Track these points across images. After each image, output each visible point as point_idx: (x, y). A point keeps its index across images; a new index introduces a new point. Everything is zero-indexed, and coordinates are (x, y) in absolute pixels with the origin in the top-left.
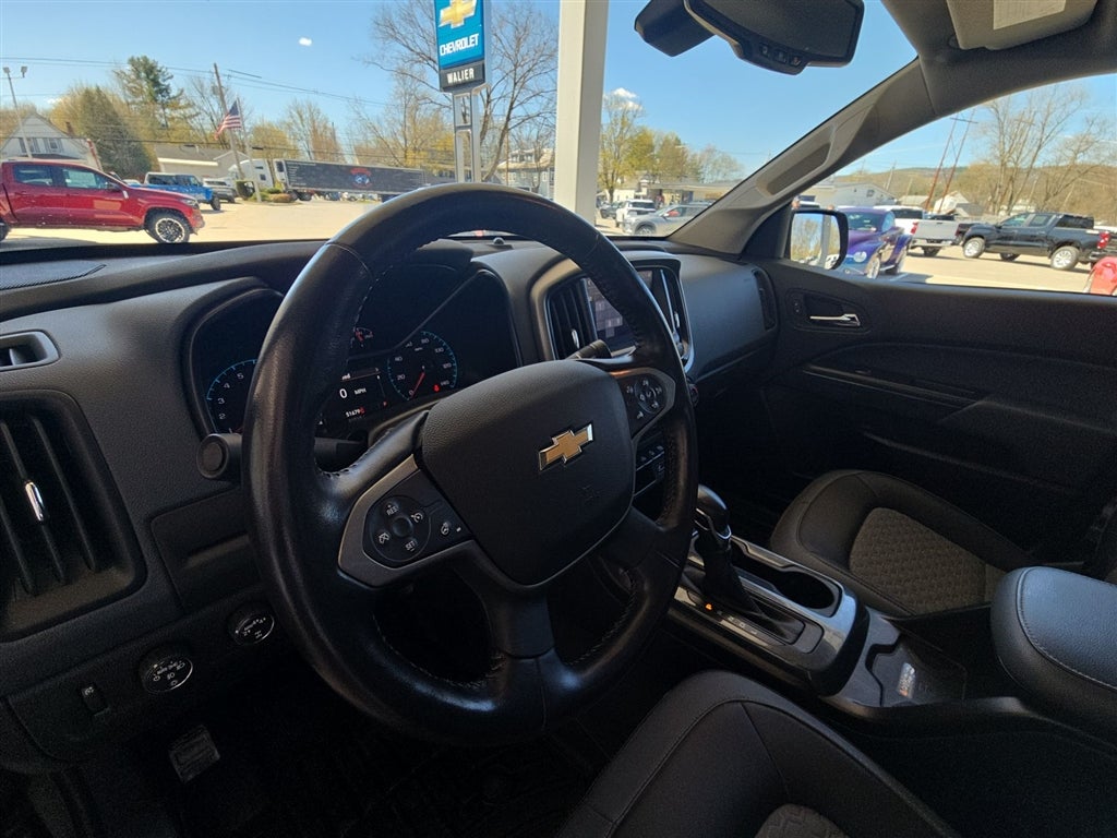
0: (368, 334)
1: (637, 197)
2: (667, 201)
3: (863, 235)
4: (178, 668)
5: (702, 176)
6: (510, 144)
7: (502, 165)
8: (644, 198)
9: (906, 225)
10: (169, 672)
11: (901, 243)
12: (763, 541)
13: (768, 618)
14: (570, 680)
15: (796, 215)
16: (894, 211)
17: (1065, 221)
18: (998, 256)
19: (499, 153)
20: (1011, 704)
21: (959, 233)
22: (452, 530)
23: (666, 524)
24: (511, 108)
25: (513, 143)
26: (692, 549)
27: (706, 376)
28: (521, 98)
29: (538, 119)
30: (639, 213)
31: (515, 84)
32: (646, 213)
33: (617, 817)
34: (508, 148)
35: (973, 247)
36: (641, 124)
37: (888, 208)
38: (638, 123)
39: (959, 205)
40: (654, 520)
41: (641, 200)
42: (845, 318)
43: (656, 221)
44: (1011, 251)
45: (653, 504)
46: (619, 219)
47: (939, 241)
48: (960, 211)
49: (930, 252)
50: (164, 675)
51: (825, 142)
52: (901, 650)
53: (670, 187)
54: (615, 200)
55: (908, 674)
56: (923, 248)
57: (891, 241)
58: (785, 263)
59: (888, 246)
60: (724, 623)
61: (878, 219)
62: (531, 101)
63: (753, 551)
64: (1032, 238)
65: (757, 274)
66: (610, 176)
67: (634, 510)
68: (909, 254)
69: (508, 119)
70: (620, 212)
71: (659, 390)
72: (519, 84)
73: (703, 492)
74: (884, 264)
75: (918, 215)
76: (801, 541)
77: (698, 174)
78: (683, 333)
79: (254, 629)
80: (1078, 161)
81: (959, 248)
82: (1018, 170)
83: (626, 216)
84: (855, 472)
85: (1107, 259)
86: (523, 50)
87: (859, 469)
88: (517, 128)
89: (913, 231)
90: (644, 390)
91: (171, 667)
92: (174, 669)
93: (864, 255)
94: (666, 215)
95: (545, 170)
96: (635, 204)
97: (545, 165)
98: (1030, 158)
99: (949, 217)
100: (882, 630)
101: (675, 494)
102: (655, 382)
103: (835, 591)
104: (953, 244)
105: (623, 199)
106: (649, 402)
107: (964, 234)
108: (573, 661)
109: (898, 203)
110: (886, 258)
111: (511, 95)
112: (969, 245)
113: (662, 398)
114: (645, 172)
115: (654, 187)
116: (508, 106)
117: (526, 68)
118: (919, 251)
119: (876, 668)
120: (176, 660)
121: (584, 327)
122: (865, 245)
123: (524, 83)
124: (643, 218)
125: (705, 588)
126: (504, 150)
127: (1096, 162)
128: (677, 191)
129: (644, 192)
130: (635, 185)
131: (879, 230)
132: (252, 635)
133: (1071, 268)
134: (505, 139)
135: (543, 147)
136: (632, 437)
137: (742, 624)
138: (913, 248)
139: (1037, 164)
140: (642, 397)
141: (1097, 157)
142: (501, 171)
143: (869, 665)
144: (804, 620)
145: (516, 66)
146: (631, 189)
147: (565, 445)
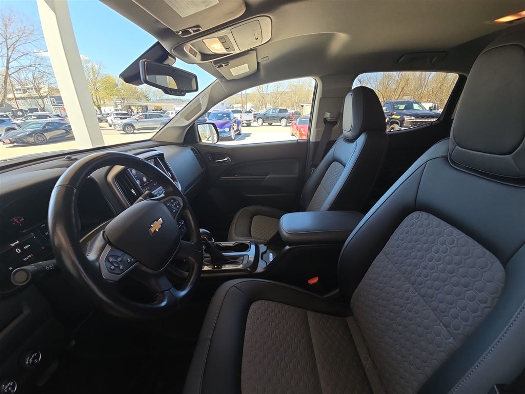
0: (21, 219)
1: (116, 110)
2: (135, 111)
3: (225, 121)
4: (11, 384)
5: (149, 98)
6: (13, 83)
7: (10, 96)
8: (121, 110)
9: (237, 116)
10: (8, 387)
11: (238, 123)
12: (226, 240)
13: (234, 260)
14: (183, 293)
15: (199, 126)
16: (232, 111)
17: (281, 111)
18: (267, 124)
19: (5, 88)
20: (288, 247)
21: (254, 117)
22: (131, 261)
23: (193, 242)
24: (8, 62)
25: (15, 83)
26: (204, 253)
27: (187, 191)
28: (14, 56)
29: (30, 68)
30: (121, 118)
31: (8, 49)
32: (126, 118)
33: (210, 337)
34: (12, 85)
35: (260, 121)
36: (105, 73)
37: (230, 110)
38: (103, 72)
39: (251, 107)
40: (189, 241)
41: (120, 112)
42: (225, 159)
43: (133, 122)
44: (270, 122)
45: (187, 237)
46: (110, 122)
47: (250, 121)
48: (252, 109)
49: (249, 125)
50: (8, 389)
51: (198, 103)
52: (268, 251)
53: (134, 104)
54: (103, 112)
55: (271, 255)
56: (246, 123)
57: (235, 122)
58: (200, 143)
59: (235, 124)
60: (222, 268)
61: (228, 115)
62: (22, 58)
63: (224, 244)
64: (274, 117)
65: (192, 149)
66: (95, 100)
67: (182, 241)
68: (242, 126)
69: (8, 68)
70: (109, 119)
71: (177, 202)
72: (11, 49)
73: (201, 230)
74: (236, 131)
75: (240, 112)
76: (236, 235)
77: (147, 97)
78: (173, 178)
79: (34, 359)
80: (279, 90)
81: (256, 122)
82: (264, 94)
83: (114, 121)
84: (245, 208)
85: (293, 122)
86: (10, 30)
87: (245, 207)
88: (16, 74)
89: (241, 118)
90: (172, 203)
91: (8, 385)
92: (10, 386)
93: (228, 129)
94: (138, 118)
95: (46, 97)
96: (117, 114)
97: (45, 94)
98: (266, 90)
99: (250, 112)
100: (263, 248)
101: (193, 231)
102: (175, 200)
103: (249, 244)
104: (254, 121)
105: (108, 111)
106: (175, 206)
107: (256, 117)
108: (181, 288)
109: (233, 107)
110: (235, 129)
111: (6, 55)
112: (258, 121)
113: (179, 204)
114: (117, 97)
115: (125, 105)
116: (6, 61)
117: (14, 40)
118: (245, 125)
119: (263, 259)
120: (9, 382)
121: (135, 187)
122: (227, 125)
123: (14, 48)
124: (125, 121)
125: (212, 262)
126: (9, 87)
127: (283, 90)
128: (139, 106)
129: (120, 107)
130: (113, 104)
131: (230, 119)
132: (33, 362)
133: (286, 126)
134: (8, 80)
135: (39, 84)
136: (174, 218)
137: (227, 266)
138: (243, 124)
139: (268, 92)
140: (173, 205)
141: (283, 88)
142: (10, 99)
143: (262, 259)
144: (243, 256)
145: (6, 39)
146: (112, 106)
147: (156, 226)
